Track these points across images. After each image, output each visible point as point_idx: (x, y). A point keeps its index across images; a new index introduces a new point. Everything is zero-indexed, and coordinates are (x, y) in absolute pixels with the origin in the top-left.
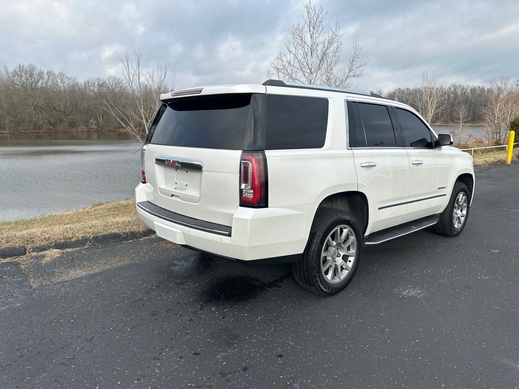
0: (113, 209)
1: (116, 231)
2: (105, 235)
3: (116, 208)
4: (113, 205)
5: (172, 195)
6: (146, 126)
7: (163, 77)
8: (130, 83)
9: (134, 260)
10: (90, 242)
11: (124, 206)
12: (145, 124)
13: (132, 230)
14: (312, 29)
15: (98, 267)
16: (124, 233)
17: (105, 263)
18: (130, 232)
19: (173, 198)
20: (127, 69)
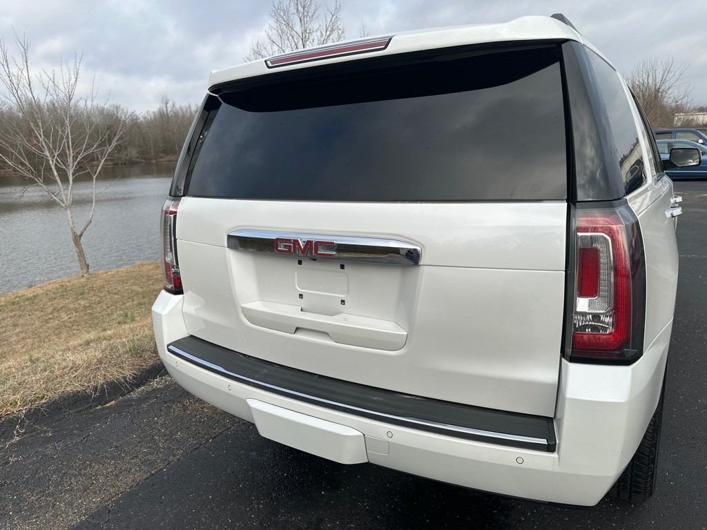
0: (10, 307)
1: (76, 387)
2: (55, 402)
3: (13, 304)
4: (8, 298)
5: (297, 329)
6: (51, 162)
7: (73, 80)
8: (15, 91)
9: (151, 464)
10: (21, 427)
11: (28, 299)
12: (50, 158)
13: (110, 378)
14: (301, 9)
15: (71, 504)
16: (95, 389)
17: (86, 489)
18: (108, 383)
19: (299, 336)
20: (6, 67)
